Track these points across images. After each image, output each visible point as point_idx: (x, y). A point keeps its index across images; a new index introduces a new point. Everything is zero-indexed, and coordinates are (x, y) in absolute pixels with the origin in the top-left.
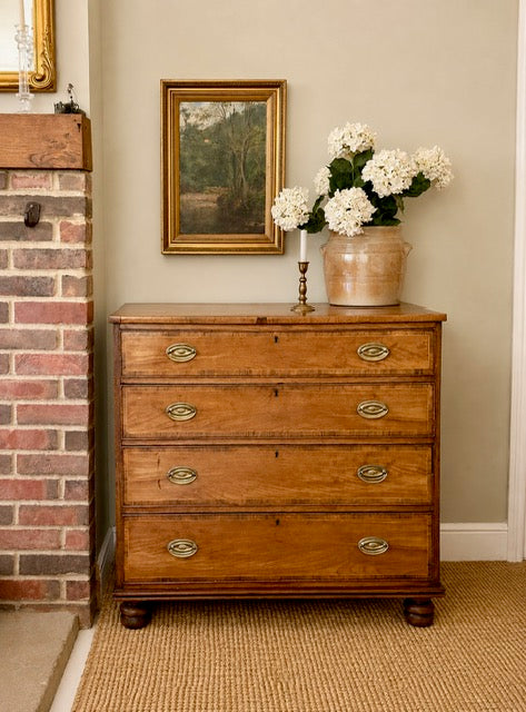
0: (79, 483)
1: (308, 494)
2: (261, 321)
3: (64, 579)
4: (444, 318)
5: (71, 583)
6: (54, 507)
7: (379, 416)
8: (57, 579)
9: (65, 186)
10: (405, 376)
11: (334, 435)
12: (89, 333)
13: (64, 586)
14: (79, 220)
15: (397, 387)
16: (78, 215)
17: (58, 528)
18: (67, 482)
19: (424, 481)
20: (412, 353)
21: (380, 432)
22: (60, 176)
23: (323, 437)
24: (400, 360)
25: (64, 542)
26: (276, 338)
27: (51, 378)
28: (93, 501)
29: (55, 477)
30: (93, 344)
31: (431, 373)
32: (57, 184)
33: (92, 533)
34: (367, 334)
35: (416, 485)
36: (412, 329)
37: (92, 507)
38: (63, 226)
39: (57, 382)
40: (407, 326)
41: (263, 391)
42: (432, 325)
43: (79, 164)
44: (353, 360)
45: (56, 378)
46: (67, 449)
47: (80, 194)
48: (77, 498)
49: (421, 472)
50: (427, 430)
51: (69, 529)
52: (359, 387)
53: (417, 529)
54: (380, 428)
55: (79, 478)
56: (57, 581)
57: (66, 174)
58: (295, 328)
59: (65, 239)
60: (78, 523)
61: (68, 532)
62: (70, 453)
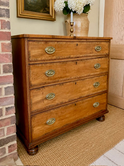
0: (12, 107)
5: (10, 146)
7: (99, 68)
8: (4, 147)
10: (103, 55)
17: (3, 128)
18: (6, 108)
20: (105, 49)
24: (103, 51)
25: (6, 133)
26: (77, 44)
29: (1, 107)
31: (108, 54)
42: (109, 40)
46: (5, 94)
49: (105, 82)
51: (8, 126)
53: (104, 97)
55: (10, 106)
58: (82, 40)
60: (12, 123)
61: (8, 128)
62: (6, 96)
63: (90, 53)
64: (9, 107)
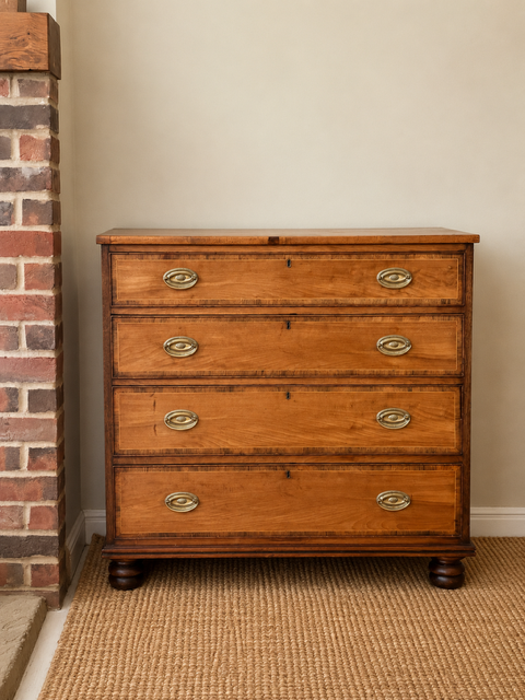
0: (46, 450)
1: (321, 442)
2: (273, 241)
3: (27, 564)
4: (476, 238)
5: (36, 568)
6: (16, 479)
7: (401, 353)
8: (19, 562)
9: (25, 92)
10: (429, 306)
11: (352, 375)
12: (56, 266)
13: (29, 572)
14: (42, 133)
15: (422, 320)
16: (41, 127)
17: (20, 504)
18: (30, 449)
19: (451, 427)
20: (438, 281)
21: (402, 372)
22: (20, 81)
23: (339, 376)
24: (424, 288)
25: (27, 521)
26: (289, 261)
27: (11, 324)
28: (63, 471)
29: (15, 445)
30: (60, 284)
31: (460, 303)
32: (16, 90)
33: (62, 507)
34: (388, 258)
35: (442, 432)
36: (439, 253)
37: (61, 479)
38: (23, 141)
39: (17, 329)
40: (433, 249)
41: (274, 323)
42: (462, 247)
43: (43, 65)
44: (373, 288)
45: (16, 324)
46: (31, 409)
47: (43, 102)
48: (42, 467)
49: (448, 416)
50: (455, 368)
51: (34, 504)
52: (379, 319)
53: (443, 482)
54: (403, 366)
55: (44, 445)
56: (20, 565)
57: (27, 78)
58: (311, 249)
59: (25, 156)
60: (45, 498)
61: (32, 509)
62: (34, 416)
63: (354, 295)
64: (40, 449)
